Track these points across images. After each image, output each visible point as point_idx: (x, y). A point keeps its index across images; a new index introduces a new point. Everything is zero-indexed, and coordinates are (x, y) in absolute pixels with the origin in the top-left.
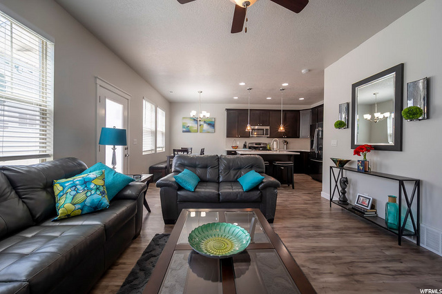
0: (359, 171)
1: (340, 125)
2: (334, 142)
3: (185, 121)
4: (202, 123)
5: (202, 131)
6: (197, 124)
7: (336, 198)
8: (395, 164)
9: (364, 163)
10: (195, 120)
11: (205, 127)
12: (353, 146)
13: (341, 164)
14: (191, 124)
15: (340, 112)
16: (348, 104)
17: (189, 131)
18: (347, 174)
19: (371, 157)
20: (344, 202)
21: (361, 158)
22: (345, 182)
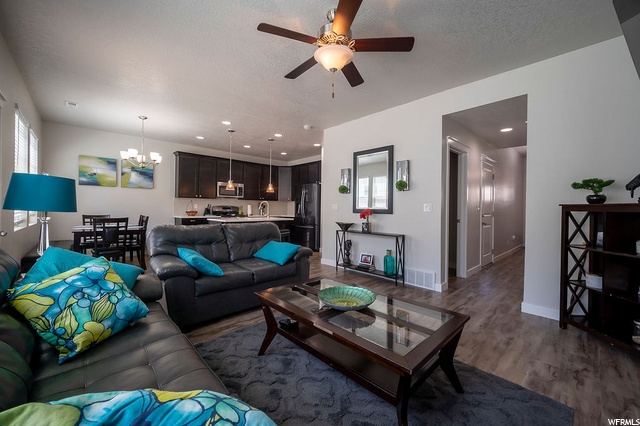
0: (364, 232)
1: (343, 190)
2: (335, 207)
3: (85, 163)
4: (126, 170)
5: (126, 185)
6: (116, 170)
7: (341, 262)
8: (387, 224)
9: (368, 225)
10: (112, 163)
11: (134, 177)
12: (355, 211)
13: (346, 227)
14: (100, 170)
15: (343, 175)
16: (349, 170)
17: (96, 183)
18: (349, 236)
19: (372, 219)
20: (348, 263)
21: (365, 221)
22: (348, 245)
